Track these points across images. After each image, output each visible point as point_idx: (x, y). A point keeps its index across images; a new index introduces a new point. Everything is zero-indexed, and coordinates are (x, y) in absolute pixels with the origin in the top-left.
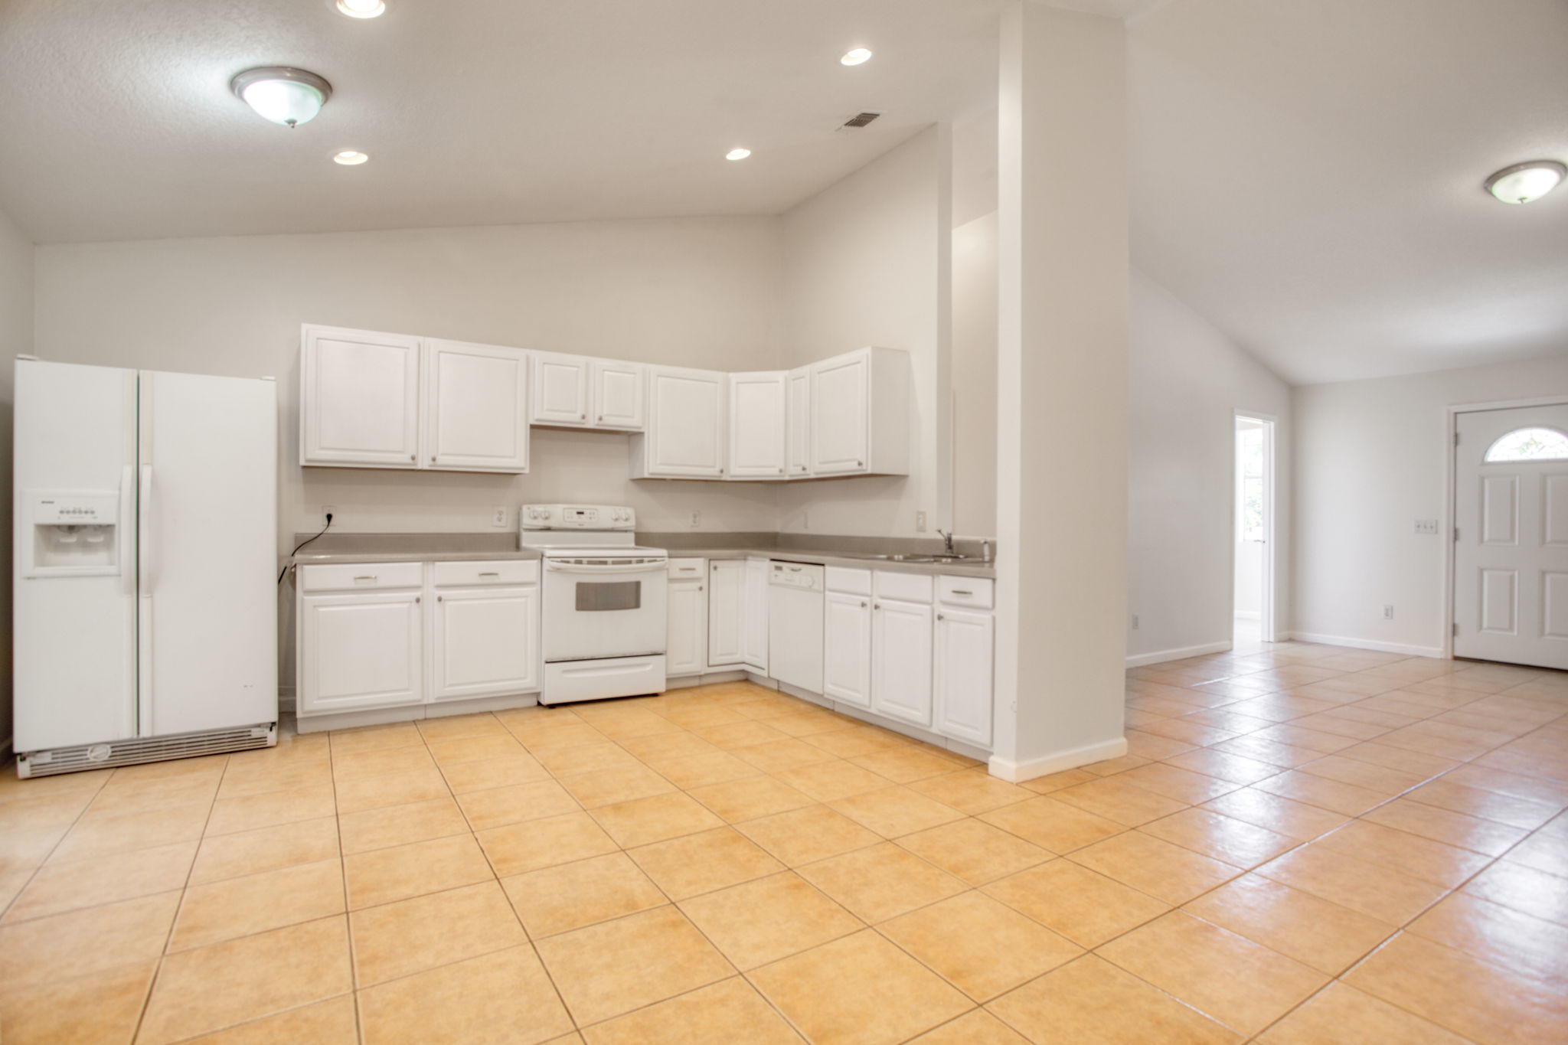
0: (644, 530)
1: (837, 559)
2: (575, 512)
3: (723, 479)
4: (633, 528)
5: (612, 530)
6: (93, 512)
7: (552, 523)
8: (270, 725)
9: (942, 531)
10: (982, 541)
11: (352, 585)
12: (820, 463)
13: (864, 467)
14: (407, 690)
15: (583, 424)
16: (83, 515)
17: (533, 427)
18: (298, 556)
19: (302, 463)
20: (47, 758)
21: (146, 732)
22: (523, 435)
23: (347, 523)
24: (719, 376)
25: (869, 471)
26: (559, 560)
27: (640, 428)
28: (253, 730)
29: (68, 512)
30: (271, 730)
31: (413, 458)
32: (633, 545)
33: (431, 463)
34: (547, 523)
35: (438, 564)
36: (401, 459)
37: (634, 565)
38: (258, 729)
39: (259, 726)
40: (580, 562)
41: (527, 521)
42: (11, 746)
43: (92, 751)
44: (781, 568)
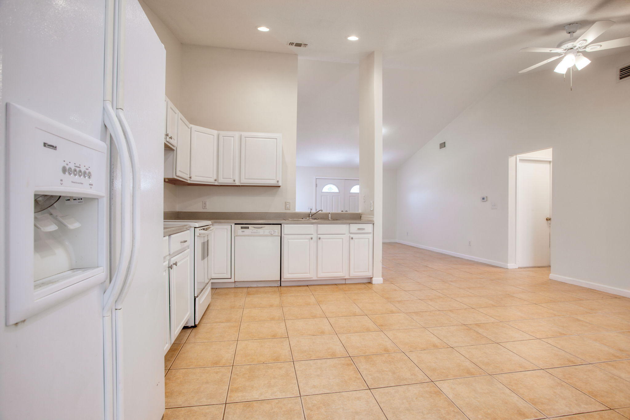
12: (246, 179)
13: (279, 183)
26: (200, 229)
35: (171, 236)
44: (248, 228)
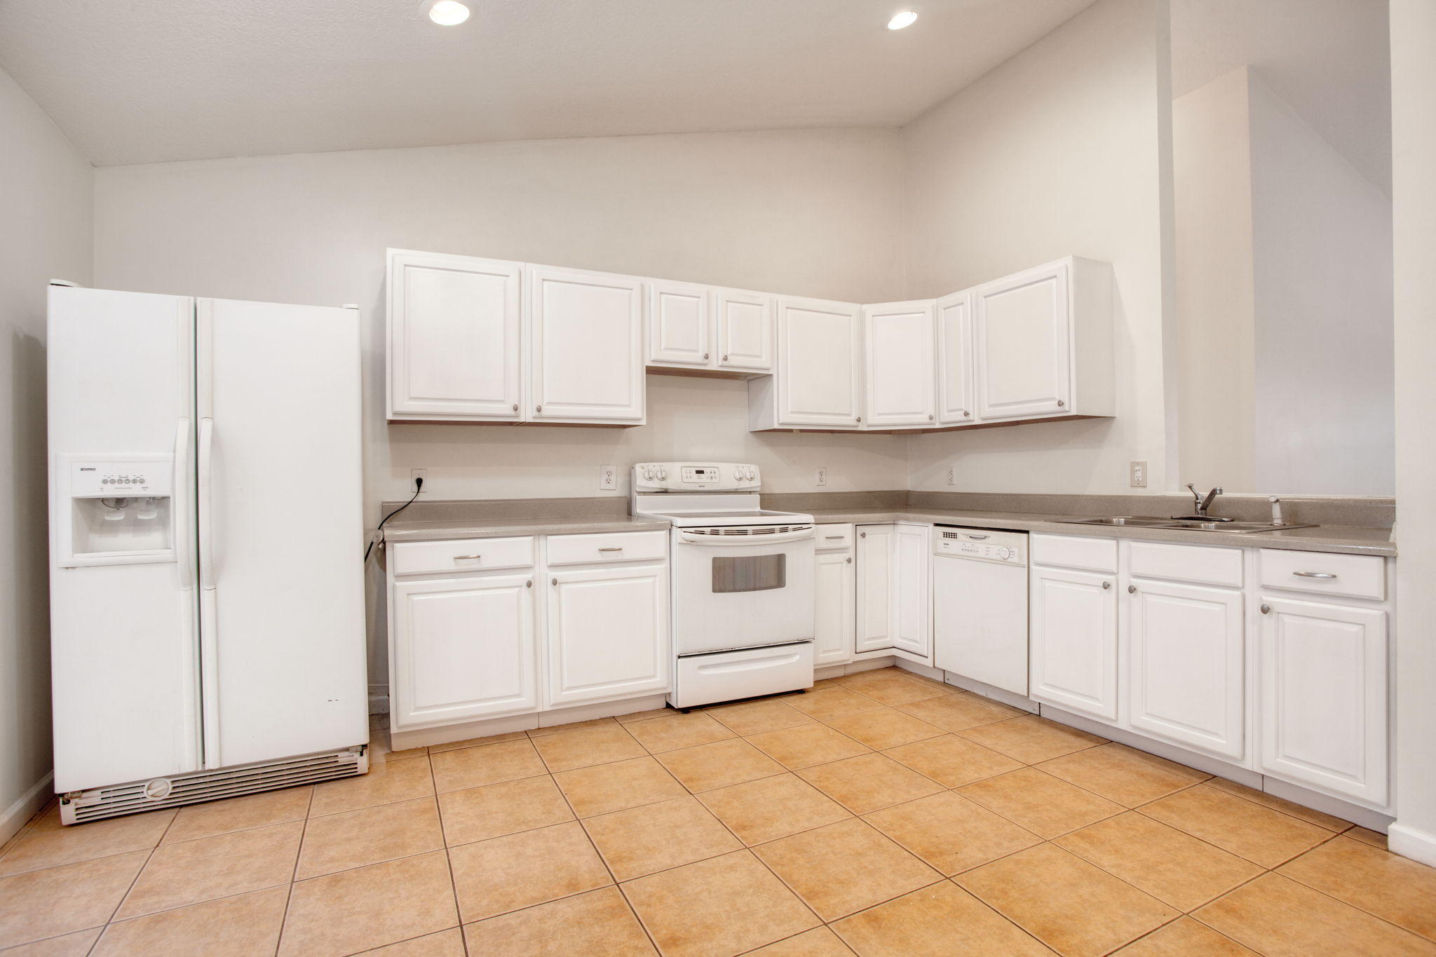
0: (767, 491)
1: (1048, 524)
2: (693, 471)
3: (860, 429)
4: (758, 489)
5: (736, 492)
6: (142, 481)
7: (670, 484)
8: (360, 749)
9: (1194, 487)
10: (1273, 499)
11: (452, 566)
12: (991, 406)
13: (1066, 407)
14: (518, 695)
15: (705, 365)
16: (131, 485)
17: (651, 371)
18: (388, 533)
19: (390, 417)
20: (95, 798)
21: (212, 764)
22: (639, 377)
23: (439, 489)
24: (853, 308)
25: (1074, 412)
26: (692, 530)
27: (768, 369)
28: (340, 754)
29: (113, 482)
30: (362, 754)
31: (516, 409)
32: (758, 509)
33: (535, 413)
34: (664, 485)
35: (549, 537)
36: (500, 410)
37: (777, 535)
38: (346, 754)
39: (347, 750)
40: (716, 533)
41: (641, 483)
42: (51, 785)
43: (148, 789)
44: (954, 536)
